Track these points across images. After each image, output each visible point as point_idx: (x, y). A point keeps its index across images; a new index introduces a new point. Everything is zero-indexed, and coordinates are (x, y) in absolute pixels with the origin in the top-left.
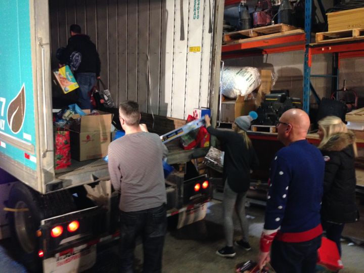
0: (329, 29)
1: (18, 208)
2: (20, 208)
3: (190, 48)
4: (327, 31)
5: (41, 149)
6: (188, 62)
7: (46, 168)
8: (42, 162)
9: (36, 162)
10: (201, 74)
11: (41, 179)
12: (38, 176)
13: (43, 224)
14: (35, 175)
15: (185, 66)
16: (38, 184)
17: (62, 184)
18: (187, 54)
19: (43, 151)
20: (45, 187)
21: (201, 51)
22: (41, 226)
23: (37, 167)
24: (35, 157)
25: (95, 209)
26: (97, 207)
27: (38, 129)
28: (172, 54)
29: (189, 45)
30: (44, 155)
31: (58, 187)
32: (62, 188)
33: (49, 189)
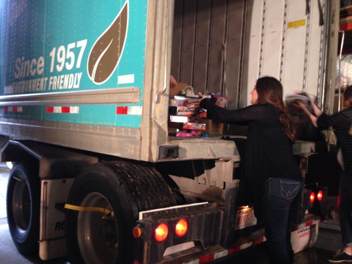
1: (84, 206)
2: (88, 206)
3: (289, 23)
5: (155, 87)
6: (285, 42)
7: (158, 121)
8: (155, 110)
9: (141, 114)
10: (306, 52)
11: (150, 138)
12: (142, 136)
13: (141, 218)
14: (137, 136)
15: (281, 47)
16: (142, 148)
17: (178, 151)
18: (284, 32)
19: (157, 92)
20: (158, 150)
21: (306, 25)
22: (139, 221)
23: (143, 121)
24: (139, 107)
25: (205, 206)
26: (207, 203)
27: (152, 57)
28: (261, 36)
29: (287, 21)
30: (158, 98)
31: (173, 154)
32: (177, 157)
33: (163, 156)
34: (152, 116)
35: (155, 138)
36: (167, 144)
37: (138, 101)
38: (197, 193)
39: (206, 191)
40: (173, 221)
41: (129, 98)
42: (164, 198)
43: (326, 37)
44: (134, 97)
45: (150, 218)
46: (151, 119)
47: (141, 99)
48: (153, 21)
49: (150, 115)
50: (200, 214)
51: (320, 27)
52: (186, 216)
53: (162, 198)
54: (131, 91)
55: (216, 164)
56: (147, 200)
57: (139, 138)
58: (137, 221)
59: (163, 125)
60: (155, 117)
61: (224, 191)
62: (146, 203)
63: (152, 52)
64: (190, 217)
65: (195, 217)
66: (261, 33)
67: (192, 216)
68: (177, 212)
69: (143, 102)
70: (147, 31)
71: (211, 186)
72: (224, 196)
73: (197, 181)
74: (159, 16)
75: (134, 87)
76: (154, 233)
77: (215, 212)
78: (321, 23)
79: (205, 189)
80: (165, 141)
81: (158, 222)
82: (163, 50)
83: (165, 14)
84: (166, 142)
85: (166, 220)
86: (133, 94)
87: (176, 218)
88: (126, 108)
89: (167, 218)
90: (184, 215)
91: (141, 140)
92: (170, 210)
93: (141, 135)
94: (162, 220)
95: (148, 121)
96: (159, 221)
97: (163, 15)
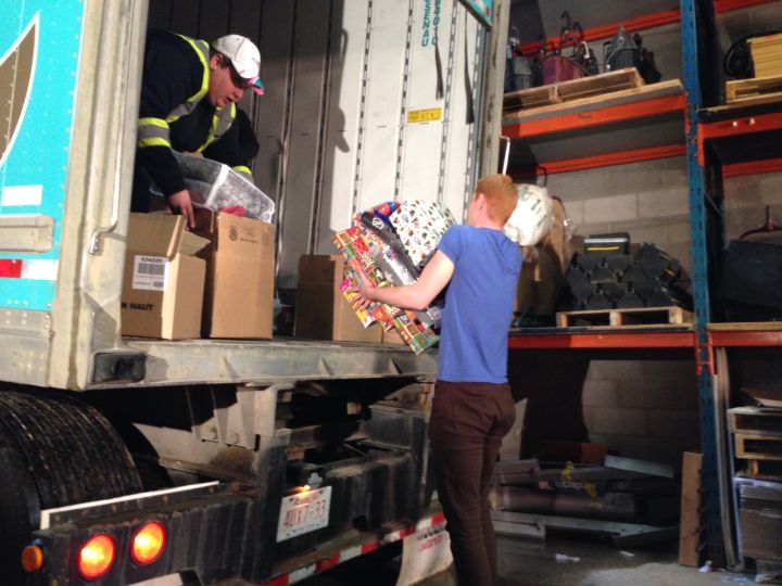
0: (756, 73)
3: (411, 113)
4: (753, 76)
5: (90, 218)
6: (403, 148)
7: (95, 296)
8: (88, 270)
9: (55, 278)
10: (442, 173)
11: (74, 334)
12: (55, 329)
13: (45, 523)
14: (43, 330)
15: (396, 159)
16: (53, 358)
17: (143, 365)
18: (402, 128)
19: (95, 230)
20: (92, 361)
21: (442, 119)
22: (39, 533)
23: (58, 295)
24: (51, 261)
25: (211, 490)
26: (216, 483)
27: (85, 151)
28: (357, 132)
29: (406, 107)
30: (97, 244)
31: (131, 372)
32: (142, 378)
33: (102, 375)
34: (82, 285)
35: (84, 334)
36: (117, 348)
37: (49, 247)
38: (198, 462)
39: (217, 457)
40: (126, 528)
41: (27, 239)
42: (112, 475)
43: (477, 146)
44: (40, 238)
45: (69, 525)
46: (77, 289)
47: (56, 243)
48: (91, 70)
49: (77, 281)
50: (196, 509)
51: (468, 126)
52: (160, 515)
53: (107, 476)
54: (33, 223)
55: (240, 395)
56: (66, 482)
57: (46, 334)
58: (34, 532)
59: (110, 304)
60: (89, 287)
61: (257, 456)
62: (63, 489)
63: (85, 139)
64: (170, 518)
65: (184, 516)
66: (357, 127)
67: (176, 514)
68: (141, 507)
69: (61, 252)
70: (78, 92)
71: (229, 445)
72: (255, 466)
73: (198, 436)
74: (107, 60)
75: (39, 215)
76: (76, 558)
77: (234, 503)
78: (470, 119)
79: (216, 453)
80: (112, 341)
81: (87, 533)
82: (114, 135)
83: (121, 58)
84: (116, 344)
85: (110, 526)
86: (36, 231)
87: (136, 522)
88: (19, 263)
89: (113, 523)
90: (157, 512)
91: (51, 339)
92: (123, 503)
93: (51, 327)
94: (98, 527)
95: (71, 295)
96: (90, 530)
97: (116, 59)
